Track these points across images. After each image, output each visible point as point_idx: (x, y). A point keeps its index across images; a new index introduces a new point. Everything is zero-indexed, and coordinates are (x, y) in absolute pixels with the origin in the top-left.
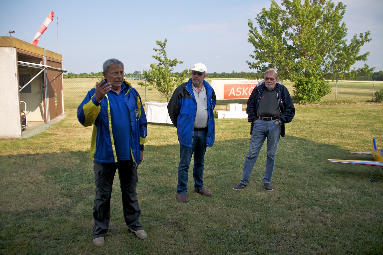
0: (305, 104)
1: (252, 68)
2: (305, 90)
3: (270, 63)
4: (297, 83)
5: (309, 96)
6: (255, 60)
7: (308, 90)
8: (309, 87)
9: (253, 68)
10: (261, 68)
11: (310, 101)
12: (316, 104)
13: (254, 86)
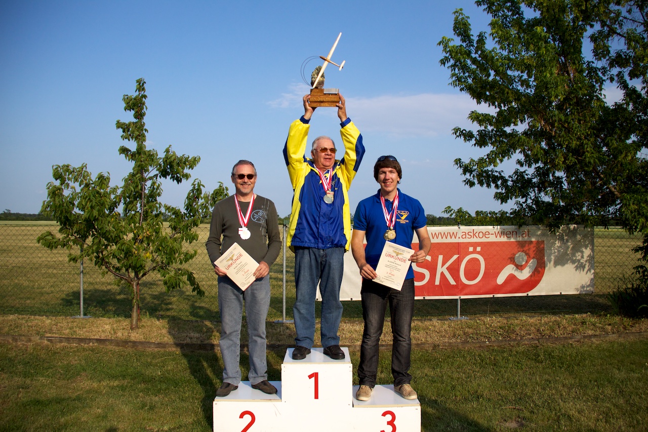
1: (477, 186)
6: (477, 148)
9: (481, 183)
10: (510, 183)
13: (480, 250)
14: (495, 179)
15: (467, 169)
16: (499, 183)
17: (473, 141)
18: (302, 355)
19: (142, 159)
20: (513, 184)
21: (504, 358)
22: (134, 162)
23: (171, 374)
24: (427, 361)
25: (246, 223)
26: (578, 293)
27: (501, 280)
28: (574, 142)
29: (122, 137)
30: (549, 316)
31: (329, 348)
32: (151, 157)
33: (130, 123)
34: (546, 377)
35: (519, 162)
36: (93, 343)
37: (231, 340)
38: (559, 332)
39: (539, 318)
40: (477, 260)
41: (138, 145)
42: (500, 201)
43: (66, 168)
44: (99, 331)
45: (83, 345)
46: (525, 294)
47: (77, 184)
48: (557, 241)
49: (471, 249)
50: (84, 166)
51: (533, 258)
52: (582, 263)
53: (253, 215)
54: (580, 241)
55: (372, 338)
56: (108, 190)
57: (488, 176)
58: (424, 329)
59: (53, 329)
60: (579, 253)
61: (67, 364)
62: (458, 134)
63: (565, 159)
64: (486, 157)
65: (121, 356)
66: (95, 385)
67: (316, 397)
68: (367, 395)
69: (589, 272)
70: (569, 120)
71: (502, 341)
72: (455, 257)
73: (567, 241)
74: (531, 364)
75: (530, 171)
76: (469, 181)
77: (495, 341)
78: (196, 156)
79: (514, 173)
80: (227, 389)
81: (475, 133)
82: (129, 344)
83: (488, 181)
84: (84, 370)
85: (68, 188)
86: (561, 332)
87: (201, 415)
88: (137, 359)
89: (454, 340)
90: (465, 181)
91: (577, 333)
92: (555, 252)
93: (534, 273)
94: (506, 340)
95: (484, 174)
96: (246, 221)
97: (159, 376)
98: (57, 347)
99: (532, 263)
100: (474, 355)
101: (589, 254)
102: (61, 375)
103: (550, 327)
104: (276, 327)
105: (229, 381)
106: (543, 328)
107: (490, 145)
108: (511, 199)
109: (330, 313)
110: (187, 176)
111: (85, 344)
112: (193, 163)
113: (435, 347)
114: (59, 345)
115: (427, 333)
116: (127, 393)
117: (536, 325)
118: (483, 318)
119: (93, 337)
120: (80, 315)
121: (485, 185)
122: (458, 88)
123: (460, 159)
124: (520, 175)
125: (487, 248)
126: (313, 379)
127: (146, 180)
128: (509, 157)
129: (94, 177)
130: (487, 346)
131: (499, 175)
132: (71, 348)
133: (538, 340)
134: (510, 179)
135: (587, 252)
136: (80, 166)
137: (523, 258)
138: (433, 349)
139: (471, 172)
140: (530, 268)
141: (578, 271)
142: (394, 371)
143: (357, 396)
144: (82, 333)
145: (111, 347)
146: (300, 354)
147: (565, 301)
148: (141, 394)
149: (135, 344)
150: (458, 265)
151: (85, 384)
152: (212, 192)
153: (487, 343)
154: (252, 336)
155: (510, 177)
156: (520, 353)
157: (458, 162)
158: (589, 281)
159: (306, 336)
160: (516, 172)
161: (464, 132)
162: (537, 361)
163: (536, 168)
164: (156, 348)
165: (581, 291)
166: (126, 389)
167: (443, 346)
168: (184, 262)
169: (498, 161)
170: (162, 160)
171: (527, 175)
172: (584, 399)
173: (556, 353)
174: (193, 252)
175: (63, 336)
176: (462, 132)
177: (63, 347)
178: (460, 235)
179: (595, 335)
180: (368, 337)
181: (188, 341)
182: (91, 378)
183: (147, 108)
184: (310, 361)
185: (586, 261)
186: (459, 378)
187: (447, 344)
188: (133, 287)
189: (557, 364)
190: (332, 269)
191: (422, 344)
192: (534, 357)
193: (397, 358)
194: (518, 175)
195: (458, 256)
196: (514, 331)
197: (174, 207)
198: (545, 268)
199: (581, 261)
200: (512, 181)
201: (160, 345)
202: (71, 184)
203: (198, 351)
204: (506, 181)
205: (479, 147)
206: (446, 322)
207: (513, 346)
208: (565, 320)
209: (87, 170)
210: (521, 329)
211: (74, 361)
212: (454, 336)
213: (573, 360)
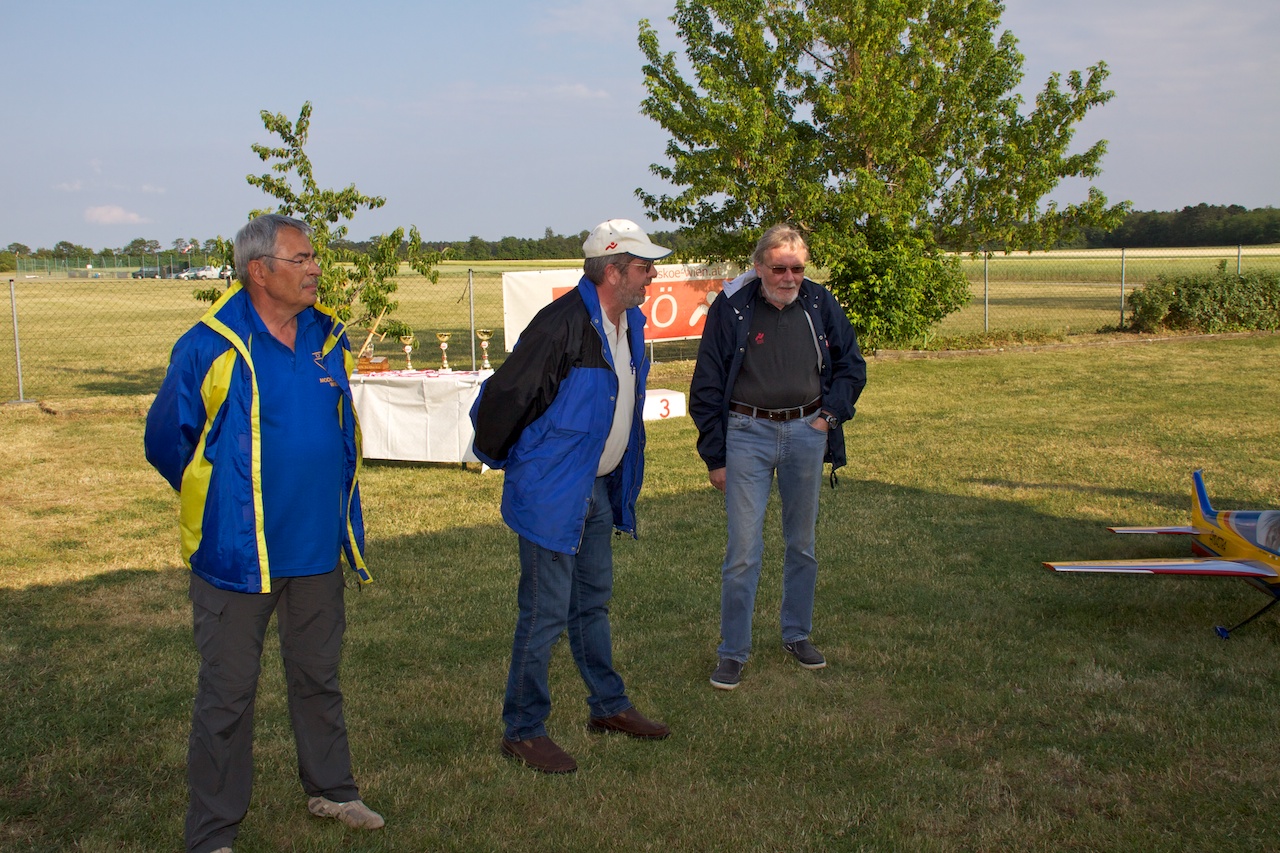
0: (874, 354)
1: (661, 219)
2: (872, 296)
3: (731, 198)
4: (840, 272)
5: (888, 320)
6: (675, 185)
7: (884, 297)
8: (887, 285)
9: (666, 218)
10: (697, 217)
11: (890, 338)
12: (916, 348)
13: (670, 291)
15: (649, 201)
17: (671, 179)
40: (668, 302)
49: (662, 290)
118: (676, 361)
122: (648, 116)
125: (677, 288)
134: (697, 212)
139: (653, 204)
150: (649, 307)
176: (658, 167)
195: (648, 298)
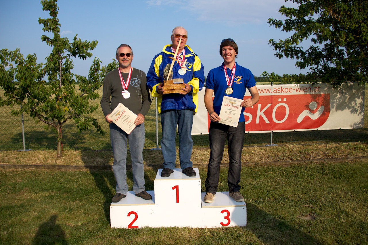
1: (284, 57)
9: (287, 56)
13: (286, 100)
14: (297, 53)
15: (277, 47)
16: (299, 55)
18: (167, 174)
19: (58, 45)
20: (309, 56)
21: (301, 172)
22: (53, 46)
23: (84, 186)
24: (250, 174)
25: (127, 87)
26: (352, 128)
27: (300, 120)
28: (354, 25)
29: (43, 29)
30: (332, 143)
31: (186, 169)
32: (64, 43)
33: (48, 20)
34: (330, 185)
35: (314, 41)
36: (32, 168)
37: (120, 165)
38: (339, 155)
39: (325, 145)
40: (284, 107)
41: (55, 35)
42: (299, 67)
43: (4, 51)
44: (36, 160)
45: (25, 169)
46: (315, 129)
47: (14, 63)
48: (339, 94)
49: (280, 100)
50: (18, 51)
51: (322, 105)
52: (356, 108)
53: (132, 82)
54: (354, 94)
55: (215, 161)
56: (36, 66)
57: (292, 51)
58: (248, 153)
59: (5, 159)
60: (354, 102)
61: (15, 183)
62: (271, 23)
63: (347, 37)
64: (291, 38)
65: (51, 175)
66: (33, 196)
67: (178, 201)
68: (211, 199)
69: (360, 114)
70: (351, 9)
71: (300, 160)
72: (269, 105)
73: (346, 94)
74: (319, 176)
75: (321, 47)
76: (279, 54)
77: (296, 160)
78: (95, 41)
79: (310, 48)
80: (119, 198)
81: (283, 22)
82: (56, 167)
83: (292, 54)
84: (26, 186)
85: (7, 65)
86: (340, 154)
87: (103, 214)
88: (61, 177)
89: (268, 160)
90: (276, 54)
91: (351, 155)
92: (337, 101)
93: (321, 116)
94: (303, 160)
95: (289, 50)
96: (127, 86)
97: (76, 188)
98: (8, 171)
99: (321, 108)
100: (282, 170)
101: (360, 102)
102: (10, 190)
103: (333, 151)
104: (152, 153)
105: (120, 192)
106: (328, 152)
107: (293, 30)
108: (307, 66)
109: (185, 147)
110: (90, 55)
111: (27, 168)
112: (93, 45)
113: (256, 164)
114: (9, 170)
115: (251, 155)
116: (54, 201)
117: (323, 150)
118: (287, 145)
119: (32, 164)
120: (23, 149)
121: (290, 57)
123: (273, 40)
124: (313, 50)
125: (290, 99)
126: (175, 190)
127: (62, 59)
128: (307, 37)
129: (25, 58)
130: (290, 164)
131: (299, 50)
132: (17, 172)
133: (324, 160)
135: (359, 101)
136: (15, 50)
137: (314, 106)
138: (255, 166)
139: (280, 48)
140: (319, 112)
141: (352, 114)
142: (229, 183)
143: (204, 200)
144: (25, 161)
145: (44, 170)
146: (166, 173)
147: (343, 133)
148: (64, 201)
149: (60, 167)
150: (271, 110)
151: (26, 195)
152: (107, 66)
153: (290, 162)
154: (134, 162)
155: (307, 51)
156: (312, 169)
157: (271, 41)
158: (360, 121)
159: (170, 161)
160: (311, 48)
161: (276, 21)
162: (323, 174)
163: (325, 45)
164: (74, 169)
165: (354, 127)
166: (53, 198)
167: (261, 164)
168: (90, 113)
169: (299, 41)
170: (72, 45)
171: (318, 49)
172: (357, 200)
173: (337, 169)
174: (96, 106)
175: (12, 164)
176: (274, 21)
177: (12, 171)
178: (272, 91)
179: (364, 157)
180: (212, 160)
181: (95, 164)
182: (30, 192)
183: (59, 9)
184: (173, 178)
185: (358, 107)
186: (271, 186)
187: (264, 163)
188: (57, 130)
189: (337, 176)
190: (186, 117)
191: (247, 162)
192: (322, 171)
193: (232, 174)
194: (312, 50)
195: (271, 104)
196: (308, 154)
197: (82, 76)
198: (329, 112)
199: (355, 107)
200: (308, 54)
201: (76, 167)
202: (10, 62)
203: (101, 171)
204: (305, 54)
205: (286, 32)
206: (263, 148)
207: (307, 164)
208: (343, 146)
209: (20, 53)
210: (313, 152)
211: (19, 180)
212: (269, 157)
213: (348, 174)
